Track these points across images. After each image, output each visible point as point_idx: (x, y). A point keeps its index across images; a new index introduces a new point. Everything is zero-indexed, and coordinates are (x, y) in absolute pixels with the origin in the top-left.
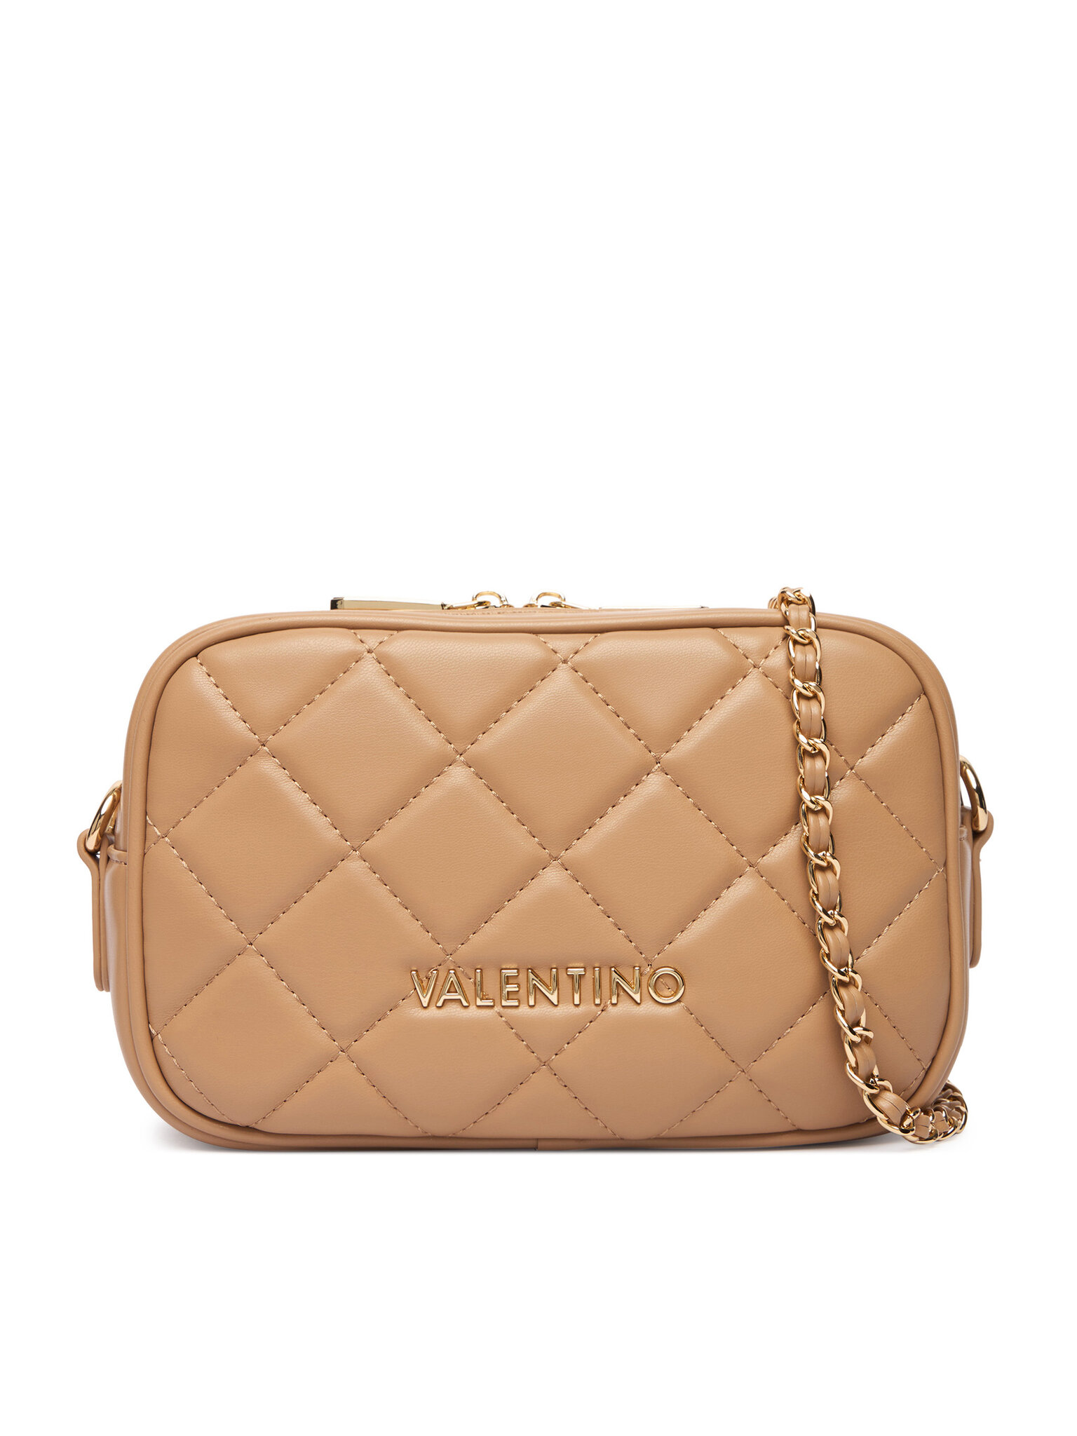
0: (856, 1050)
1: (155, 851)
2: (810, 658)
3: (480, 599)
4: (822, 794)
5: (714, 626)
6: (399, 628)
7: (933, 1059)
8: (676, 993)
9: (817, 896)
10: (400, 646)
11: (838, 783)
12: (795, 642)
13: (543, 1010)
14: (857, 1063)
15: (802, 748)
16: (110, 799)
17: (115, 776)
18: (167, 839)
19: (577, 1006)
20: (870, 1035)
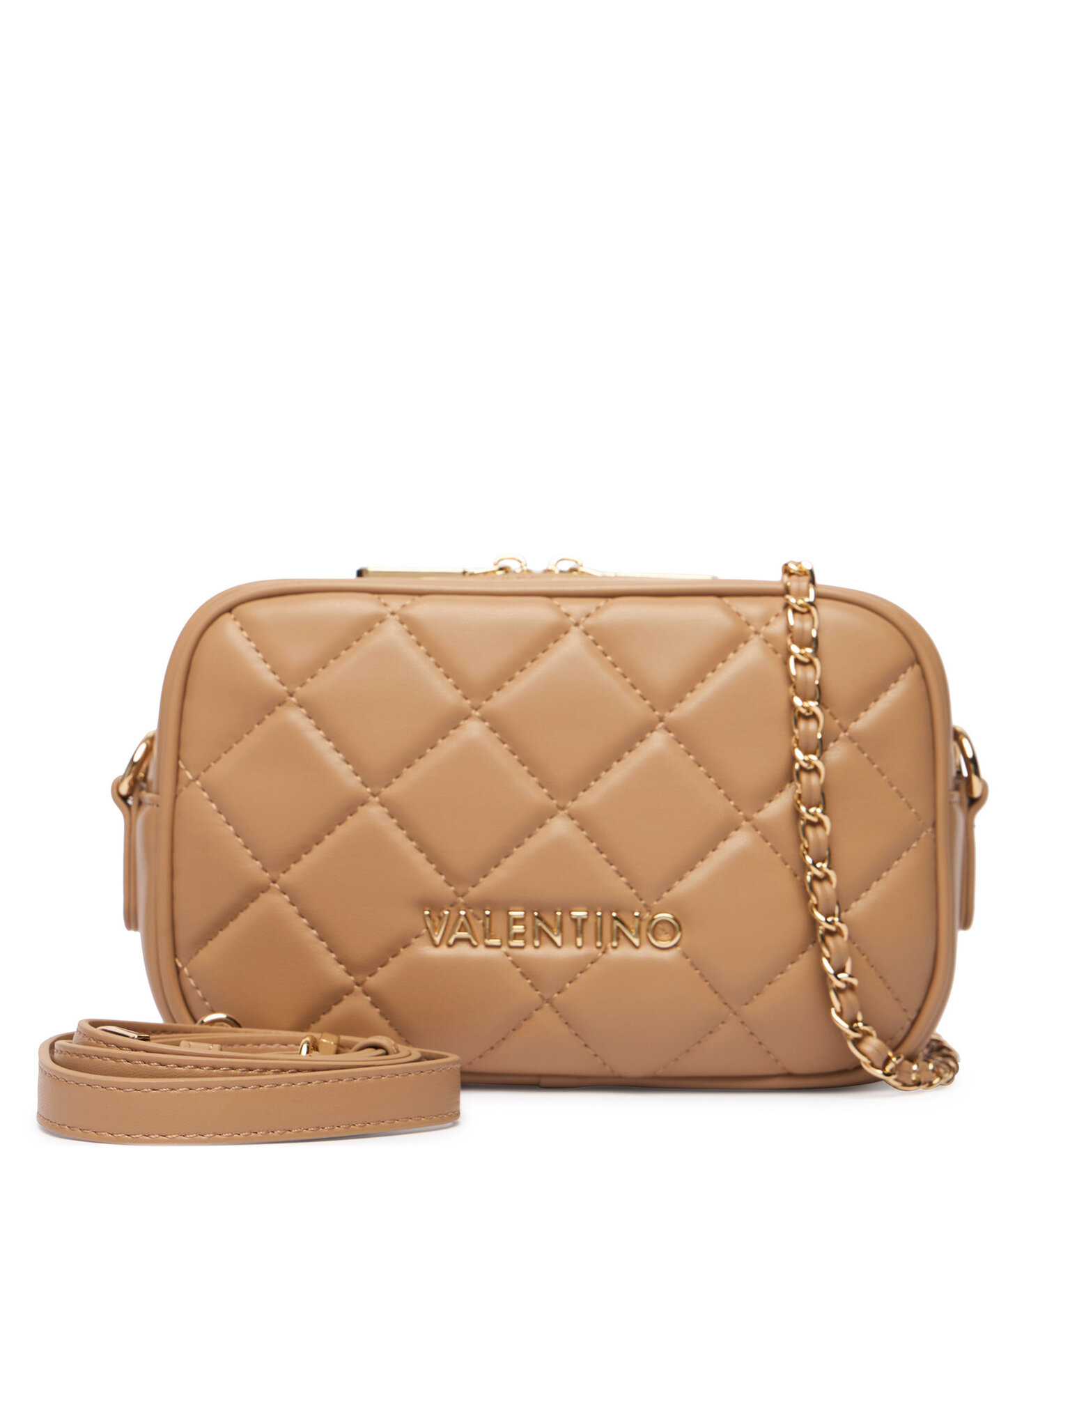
0: (841, 996)
1: (185, 792)
2: (807, 625)
3: (502, 564)
4: (814, 753)
5: (720, 594)
6: (421, 594)
7: (919, 1011)
8: (672, 939)
9: (807, 850)
10: (422, 610)
11: (832, 745)
12: (795, 611)
13: (547, 951)
14: (841, 1008)
15: (797, 711)
16: (143, 747)
17: (150, 724)
18: (198, 783)
19: (579, 948)
20: (854, 981)
